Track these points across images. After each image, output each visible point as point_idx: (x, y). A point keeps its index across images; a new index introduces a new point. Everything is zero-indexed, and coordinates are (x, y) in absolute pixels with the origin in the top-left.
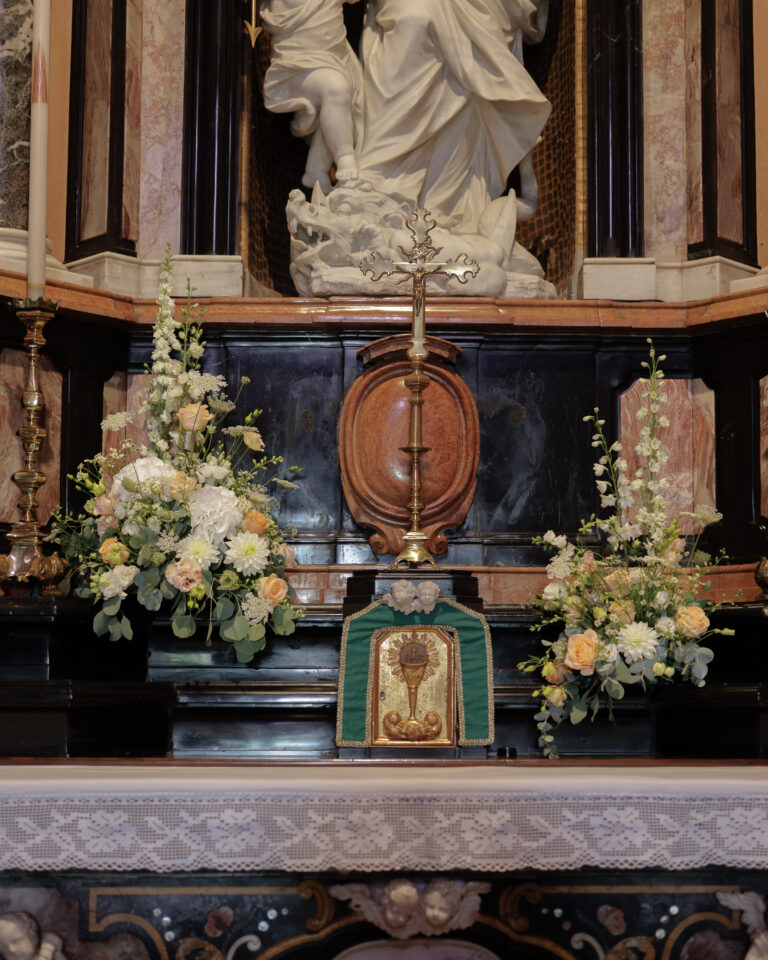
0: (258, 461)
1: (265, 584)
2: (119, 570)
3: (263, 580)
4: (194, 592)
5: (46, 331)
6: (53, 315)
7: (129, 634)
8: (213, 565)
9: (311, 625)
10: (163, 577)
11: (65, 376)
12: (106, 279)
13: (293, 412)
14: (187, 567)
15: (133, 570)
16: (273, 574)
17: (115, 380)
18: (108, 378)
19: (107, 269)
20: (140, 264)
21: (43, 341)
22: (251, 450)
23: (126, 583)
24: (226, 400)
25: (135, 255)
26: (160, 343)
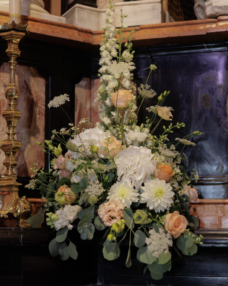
0: (167, 127)
1: (170, 219)
2: (68, 208)
3: (168, 216)
4: (114, 227)
5: (21, 45)
6: (24, 34)
7: (75, 255)
8: (133, 203)
9: (210, 245)
10: (96, 214)
11: (47, 80)
12: (76, 20)
13: (197, 96)
14: (113, 206)
15: (77, 208)
16: (175, 212)
17: (83, 83)
18: (78, 82)
19: (76, 15)
20: (99, 12)
21: (19, 53)
22: (163, 120)
23: (72, 218)
24: (149, 89)
25: (96, 7)
26: (104, 53)
